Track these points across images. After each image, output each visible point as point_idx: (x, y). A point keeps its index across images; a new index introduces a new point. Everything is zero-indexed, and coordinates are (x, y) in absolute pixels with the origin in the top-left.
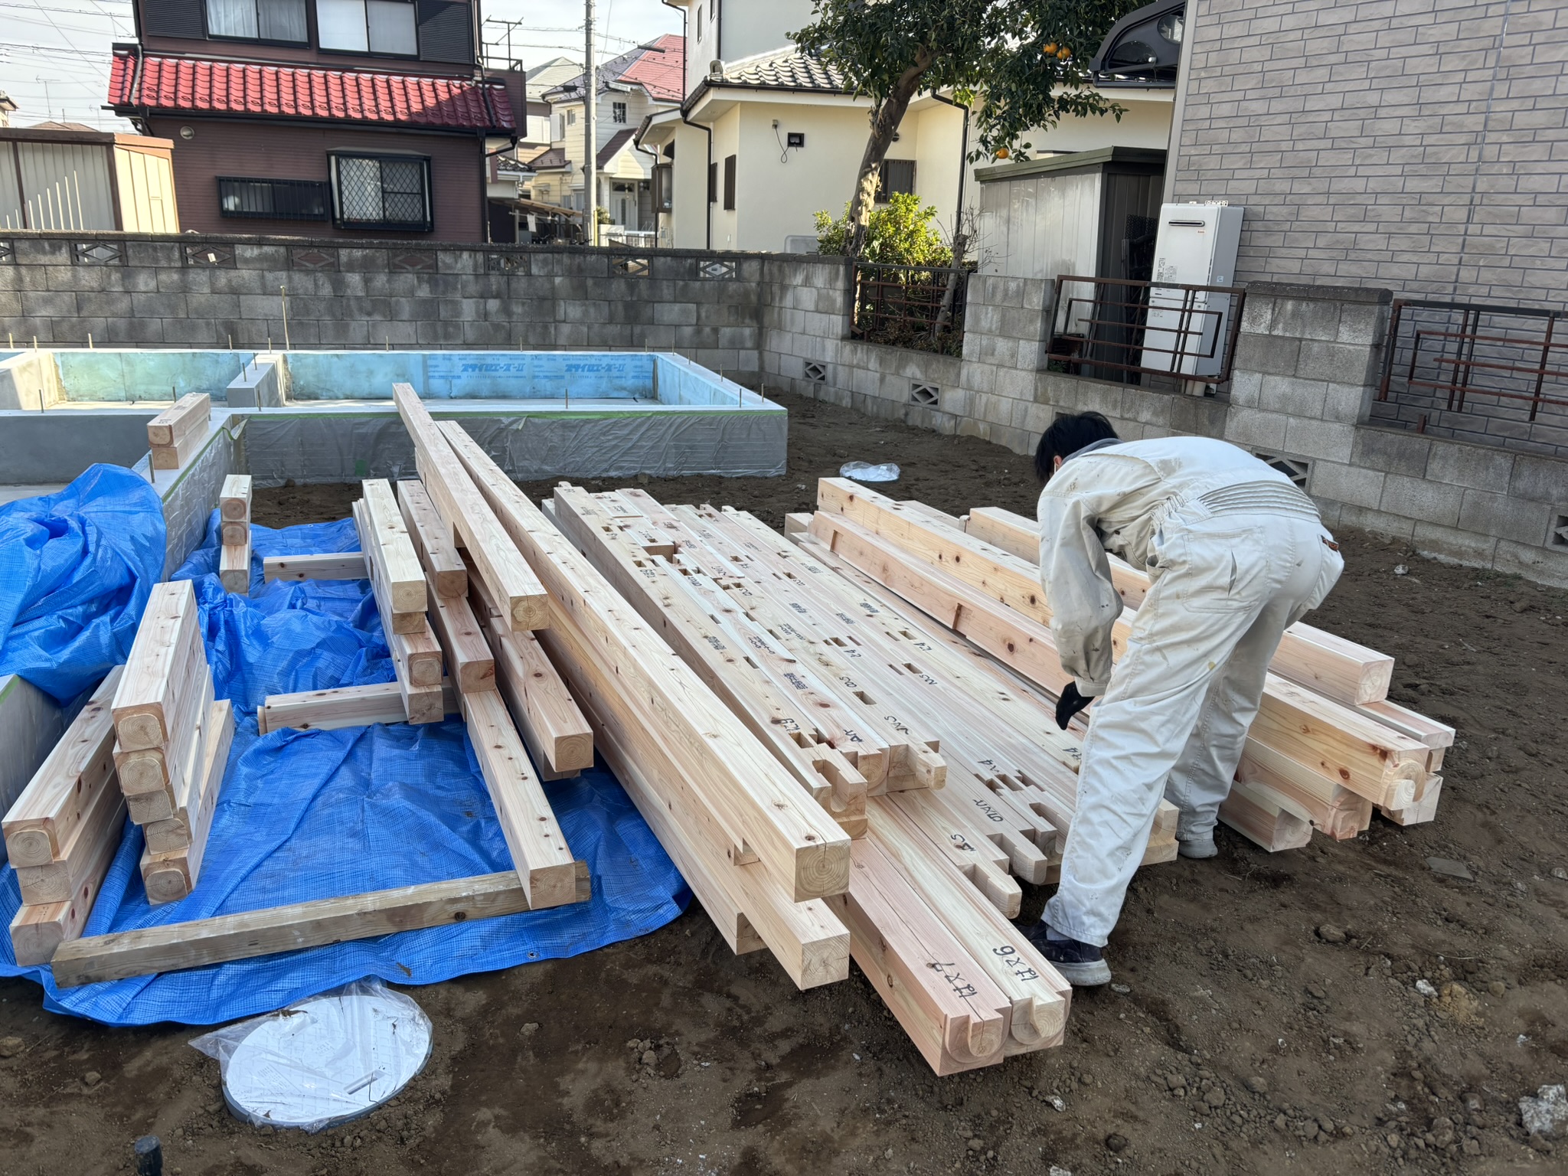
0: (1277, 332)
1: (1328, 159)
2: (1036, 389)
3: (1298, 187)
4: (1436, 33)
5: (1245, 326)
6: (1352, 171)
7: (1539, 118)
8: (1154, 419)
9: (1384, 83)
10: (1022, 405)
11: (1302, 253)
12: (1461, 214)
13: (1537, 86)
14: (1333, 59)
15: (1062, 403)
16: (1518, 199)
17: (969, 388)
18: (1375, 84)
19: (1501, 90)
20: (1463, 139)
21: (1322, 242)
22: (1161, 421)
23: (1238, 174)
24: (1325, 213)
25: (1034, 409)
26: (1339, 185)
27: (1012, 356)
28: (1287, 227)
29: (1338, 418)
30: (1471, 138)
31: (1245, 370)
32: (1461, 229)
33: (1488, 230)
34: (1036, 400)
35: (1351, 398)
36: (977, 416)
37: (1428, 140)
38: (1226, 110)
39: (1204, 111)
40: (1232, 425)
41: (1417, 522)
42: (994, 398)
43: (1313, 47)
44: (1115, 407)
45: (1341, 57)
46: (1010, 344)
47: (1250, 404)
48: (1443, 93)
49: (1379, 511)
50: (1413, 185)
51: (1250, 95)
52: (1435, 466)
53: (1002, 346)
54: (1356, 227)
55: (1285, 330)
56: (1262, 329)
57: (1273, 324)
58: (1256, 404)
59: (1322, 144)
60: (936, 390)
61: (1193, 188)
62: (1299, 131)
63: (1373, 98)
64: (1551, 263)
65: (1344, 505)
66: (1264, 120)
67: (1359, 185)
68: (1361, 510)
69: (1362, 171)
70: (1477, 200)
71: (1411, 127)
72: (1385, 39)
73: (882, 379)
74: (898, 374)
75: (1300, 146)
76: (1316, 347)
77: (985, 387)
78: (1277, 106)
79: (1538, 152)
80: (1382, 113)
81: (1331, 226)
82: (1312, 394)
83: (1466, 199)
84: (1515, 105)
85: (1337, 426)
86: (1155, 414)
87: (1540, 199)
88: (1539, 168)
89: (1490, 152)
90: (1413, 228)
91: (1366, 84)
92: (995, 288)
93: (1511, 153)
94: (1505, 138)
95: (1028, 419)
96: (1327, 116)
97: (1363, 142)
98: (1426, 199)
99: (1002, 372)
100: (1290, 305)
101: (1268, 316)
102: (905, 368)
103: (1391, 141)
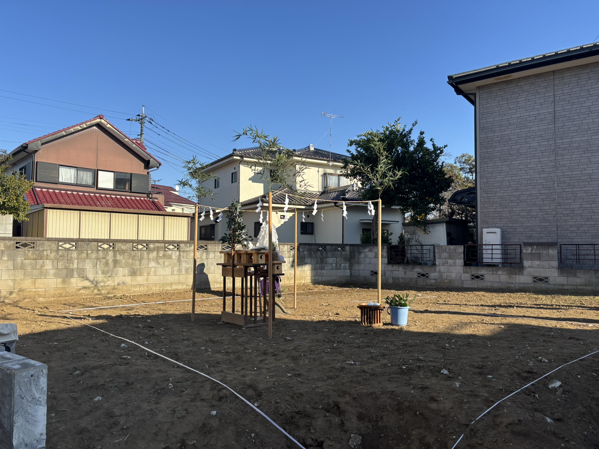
0: (534, 252)
1: (520, 219)
2: (464, 270)
3: (514, 225)
4: (542, 197)
5: (524, 251)
6: (527, 222)
7: (568, 212)
8: (502, 273)
9: (531, 206)
10: (459, 274)
11: (519, 238)
12: (556, 229)
13: (566, 207)
14: (518, 201)
15: (473, 272)
16: (568, 226)
17: (440, 272)
18: (529, 206)
19: (558, 207)
20: (552, 216)
21: (523, 235)
22: (504, 273)
23: (498, 223)
24: (523, 230)
25: (463, 275)
26: (524, 225)
27: (454, 263)
28: (513, 233)
29: (553, 268)
30: (554, 215)
31: (526, 260)
32: (556, 232)
33: (562, 232)
34: (464, 273)
35: (555, 263)
36: (444, 278)
37: (544, 216)
38: (492, 210)
39: (486, 210)
40: (525, 272)
41: (577, 285)
42: (449, 274)
43: (512, 199)
44: (490, 272)
45: (520, 201)
46: (453, 261)
47: (529, 267)
48: (546, 208)
49: (567, 285)
50: (542, 224)
51: (497, 207)
52: (578, 274)
53: (450, 261)
54: (531, 232)
55: (535, 251)
56: (529, 252)
57: (532, 250)
58: (531, 267)
59: (518, 217)
60: (428, 274)
61: (487, 226)
62: (512, 214)
63: (530, 208)
64: (577, 237)
65: (559, 285)
66: (502, 212)
67: (530, 224)
68: (563, 285)
69: (529, 222)
70: (558, 226)
71: (539, 214)
72: (529, 198)
73: (405, 273)
74: (412, 271)
75: (513, 217)
76: (544, 254)
77: (446, 271)
78: (505, 210)
79: (569, 218)
80: (532, 211)
81: (525, 232)
82: (546, 264)
83: (556, 226)
84: (562, 210)
85: (553, 269)
86: (502, 272)
87: (572, 226)
88: (570, 221)
89: (559, 218)
90: (545, 232)
91: (527, 206)
92: (445, 248)
93: (563, 218)
94: (561, 215)
95: (462, 277)
96: (519, 212)
97: (528, 216)
98: (546, 227)
99: (451, 267)
100: (535, 247)
101: (530, 249)
102: (414, 269)
103: (536, 216)
